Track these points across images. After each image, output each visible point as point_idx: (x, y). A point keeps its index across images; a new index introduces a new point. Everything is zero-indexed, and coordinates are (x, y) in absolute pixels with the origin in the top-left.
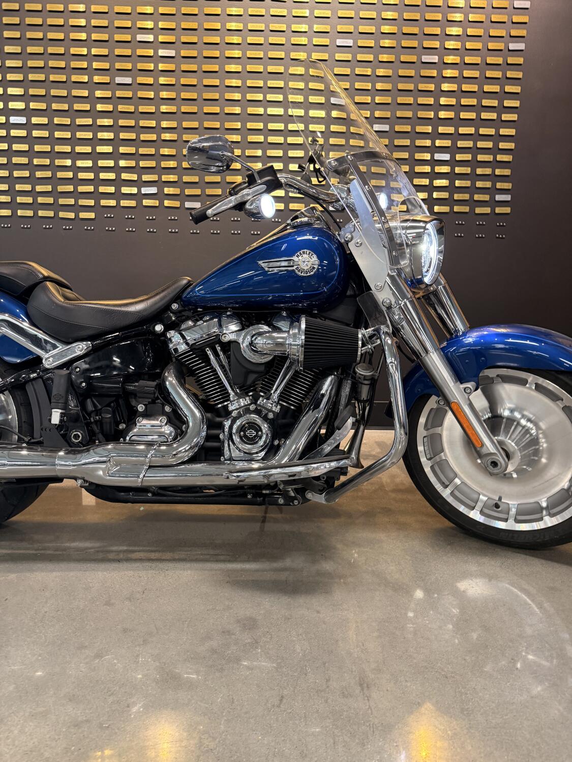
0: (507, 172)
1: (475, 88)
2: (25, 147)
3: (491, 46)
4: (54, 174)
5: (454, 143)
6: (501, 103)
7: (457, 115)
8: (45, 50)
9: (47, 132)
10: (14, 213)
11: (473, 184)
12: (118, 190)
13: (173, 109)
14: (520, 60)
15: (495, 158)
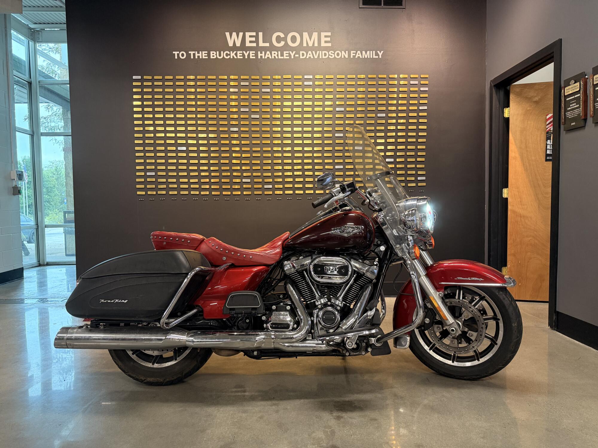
0: (423, 166)
1: (404, 127)
2: (185, 161)
3: (411, 108)
4: (199, 174)
5: (395, 154)
6: (417, 134)
7: (396, 140)
8: (196, 116)
9: (196, 154)
10: (179, 193)
11: (406, 172)
12: (231, 180)
13: (259, 142)
14: (425, 114)
15: (416, 160)
